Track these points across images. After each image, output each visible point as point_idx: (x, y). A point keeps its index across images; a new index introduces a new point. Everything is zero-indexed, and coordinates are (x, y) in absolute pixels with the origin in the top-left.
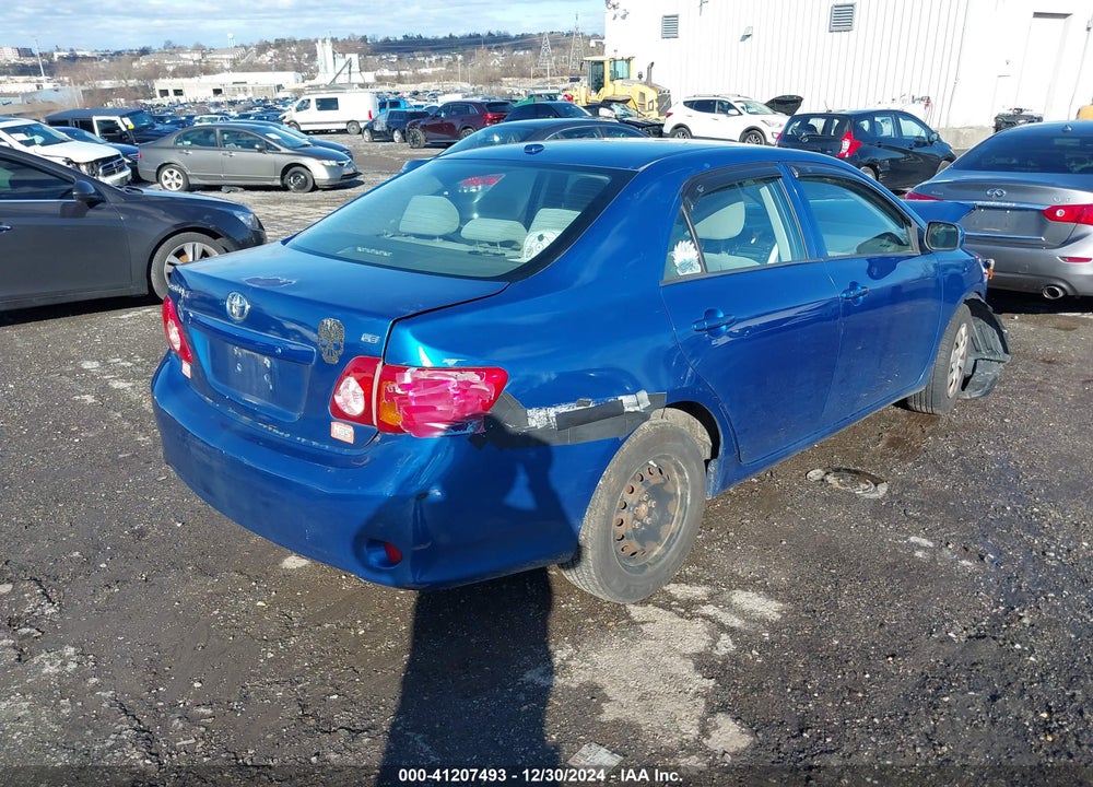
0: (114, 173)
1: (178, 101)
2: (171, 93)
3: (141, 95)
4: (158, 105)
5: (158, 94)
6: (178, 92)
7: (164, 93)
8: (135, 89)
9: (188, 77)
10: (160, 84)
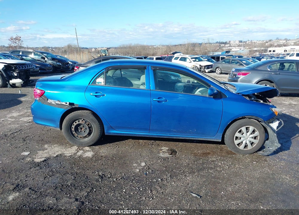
0: (209, 69)
1: (273, 53)
2: (272, 51)
3: (263, 52)
4: (267, 54)
5: (268, 51)
6: (274, 51)
7: (270, 51)
8: (263, 50)
9: (279, 47)
10: (269, 49)
